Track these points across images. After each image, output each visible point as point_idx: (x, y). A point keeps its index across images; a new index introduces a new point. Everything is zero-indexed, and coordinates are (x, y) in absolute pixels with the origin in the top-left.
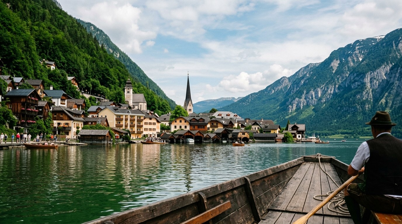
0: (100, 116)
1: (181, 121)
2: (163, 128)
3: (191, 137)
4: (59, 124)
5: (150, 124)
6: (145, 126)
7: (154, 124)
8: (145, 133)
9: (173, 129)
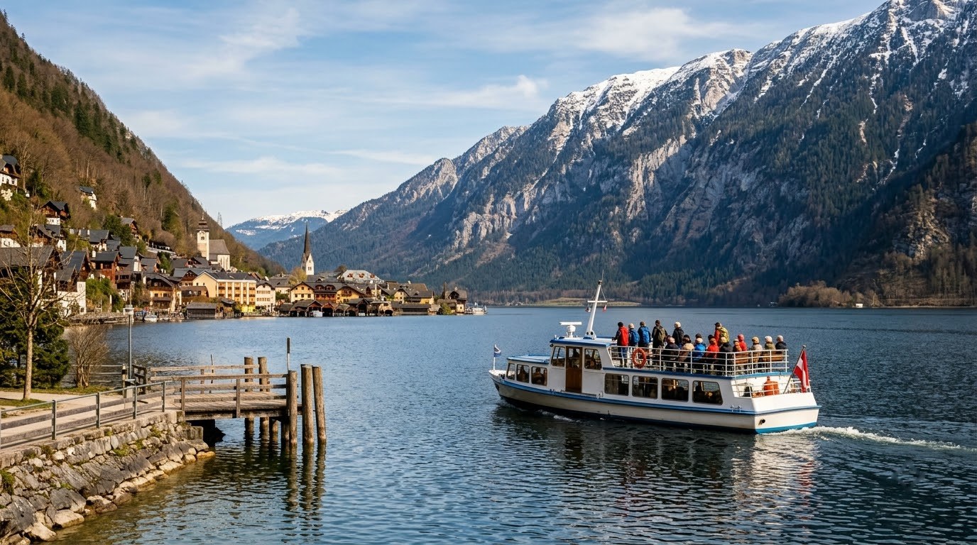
0: (195, 284)
1: (303, 288)
2: (279, 297)
3: (318, 309)
4: (156, 295)
5: (263, 292)
6: (258, 296)
7: (269, 292)
8: (258, 303)
9: (293, 299)
